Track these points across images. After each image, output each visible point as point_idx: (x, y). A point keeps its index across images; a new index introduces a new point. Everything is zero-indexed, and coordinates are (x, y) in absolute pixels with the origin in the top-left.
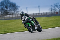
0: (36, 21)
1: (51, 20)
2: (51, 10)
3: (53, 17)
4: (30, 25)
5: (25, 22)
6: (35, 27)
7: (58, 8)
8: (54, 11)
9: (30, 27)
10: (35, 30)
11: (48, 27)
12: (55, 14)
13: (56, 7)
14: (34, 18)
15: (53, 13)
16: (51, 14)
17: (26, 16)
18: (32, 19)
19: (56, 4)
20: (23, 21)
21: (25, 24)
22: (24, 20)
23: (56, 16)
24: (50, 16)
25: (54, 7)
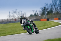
0: (33, 24)
1: (9, 27)
2: (10, 17)
3: (11, 23)
4: (29, 28)
5: (24, 25)
6: (33, 29)
7: (17, 15)
8: (13, 18)
9: (29, 29)
10: (33, 32)
11: (7, 34)
12: (14, 20)
13: (14, 13)
14: (32, 21)
15: (11, 20)
16: (9, 21)
17: (25, 20)
18: (30, 22)
19: (15, 11)
20: (22, 24)
21: (24, 27)
22: (24, 23)
23: (14, 22)
24: (9, 23)
25: (13, 13)
